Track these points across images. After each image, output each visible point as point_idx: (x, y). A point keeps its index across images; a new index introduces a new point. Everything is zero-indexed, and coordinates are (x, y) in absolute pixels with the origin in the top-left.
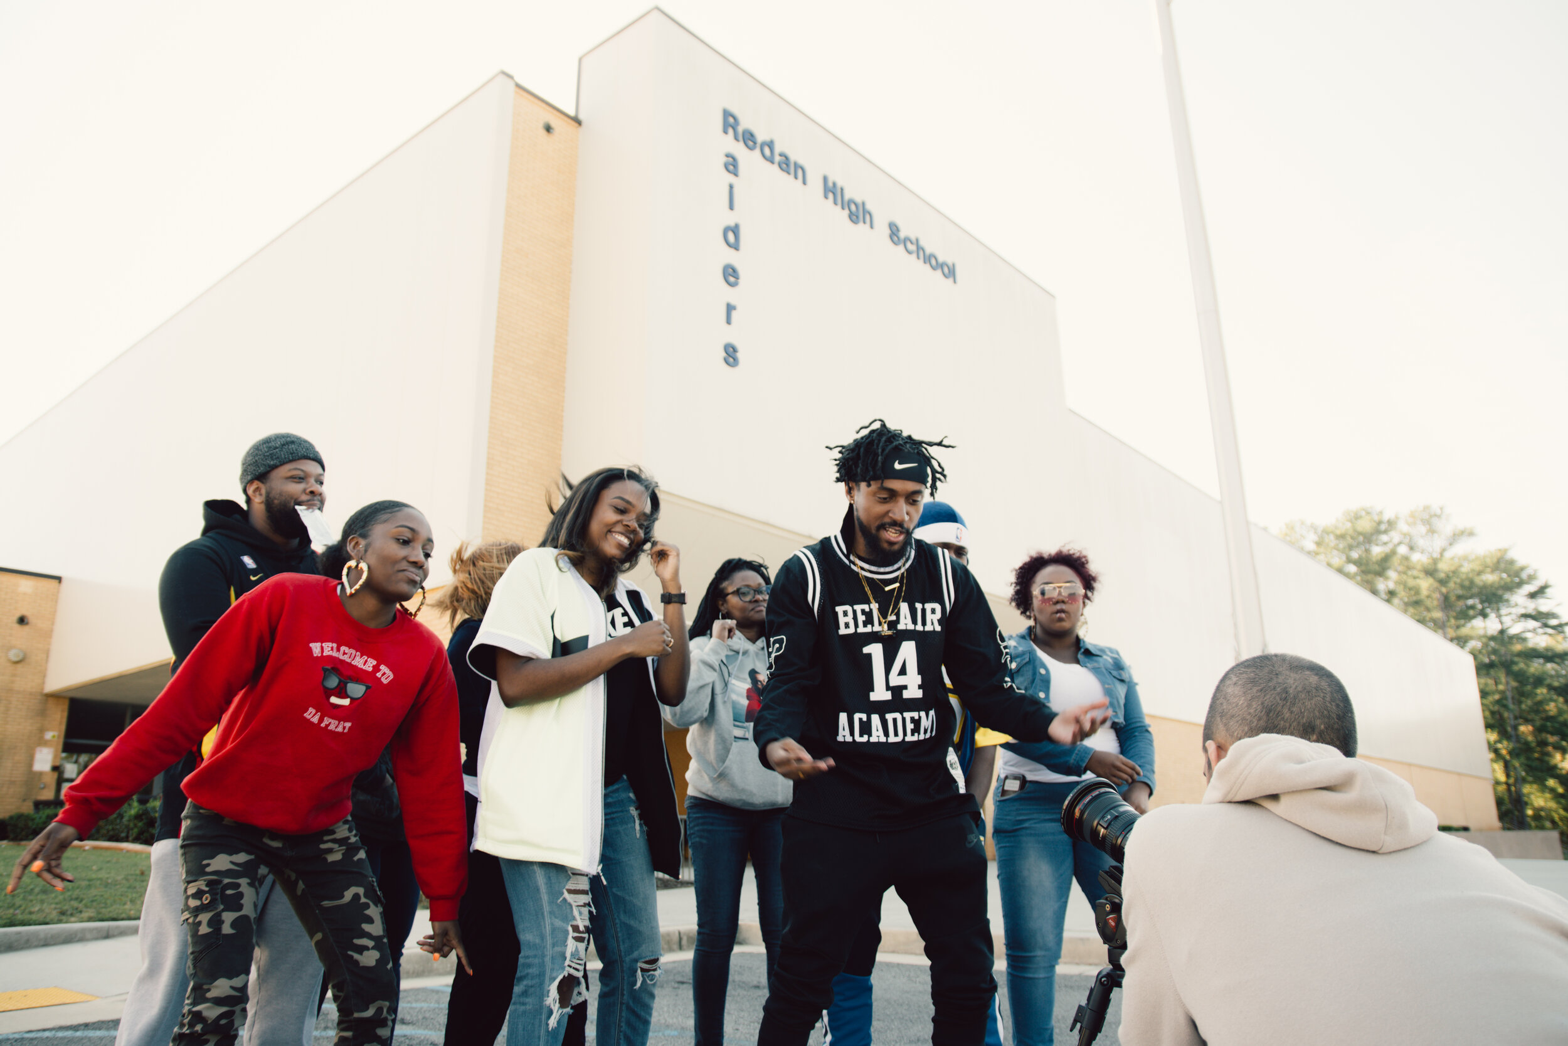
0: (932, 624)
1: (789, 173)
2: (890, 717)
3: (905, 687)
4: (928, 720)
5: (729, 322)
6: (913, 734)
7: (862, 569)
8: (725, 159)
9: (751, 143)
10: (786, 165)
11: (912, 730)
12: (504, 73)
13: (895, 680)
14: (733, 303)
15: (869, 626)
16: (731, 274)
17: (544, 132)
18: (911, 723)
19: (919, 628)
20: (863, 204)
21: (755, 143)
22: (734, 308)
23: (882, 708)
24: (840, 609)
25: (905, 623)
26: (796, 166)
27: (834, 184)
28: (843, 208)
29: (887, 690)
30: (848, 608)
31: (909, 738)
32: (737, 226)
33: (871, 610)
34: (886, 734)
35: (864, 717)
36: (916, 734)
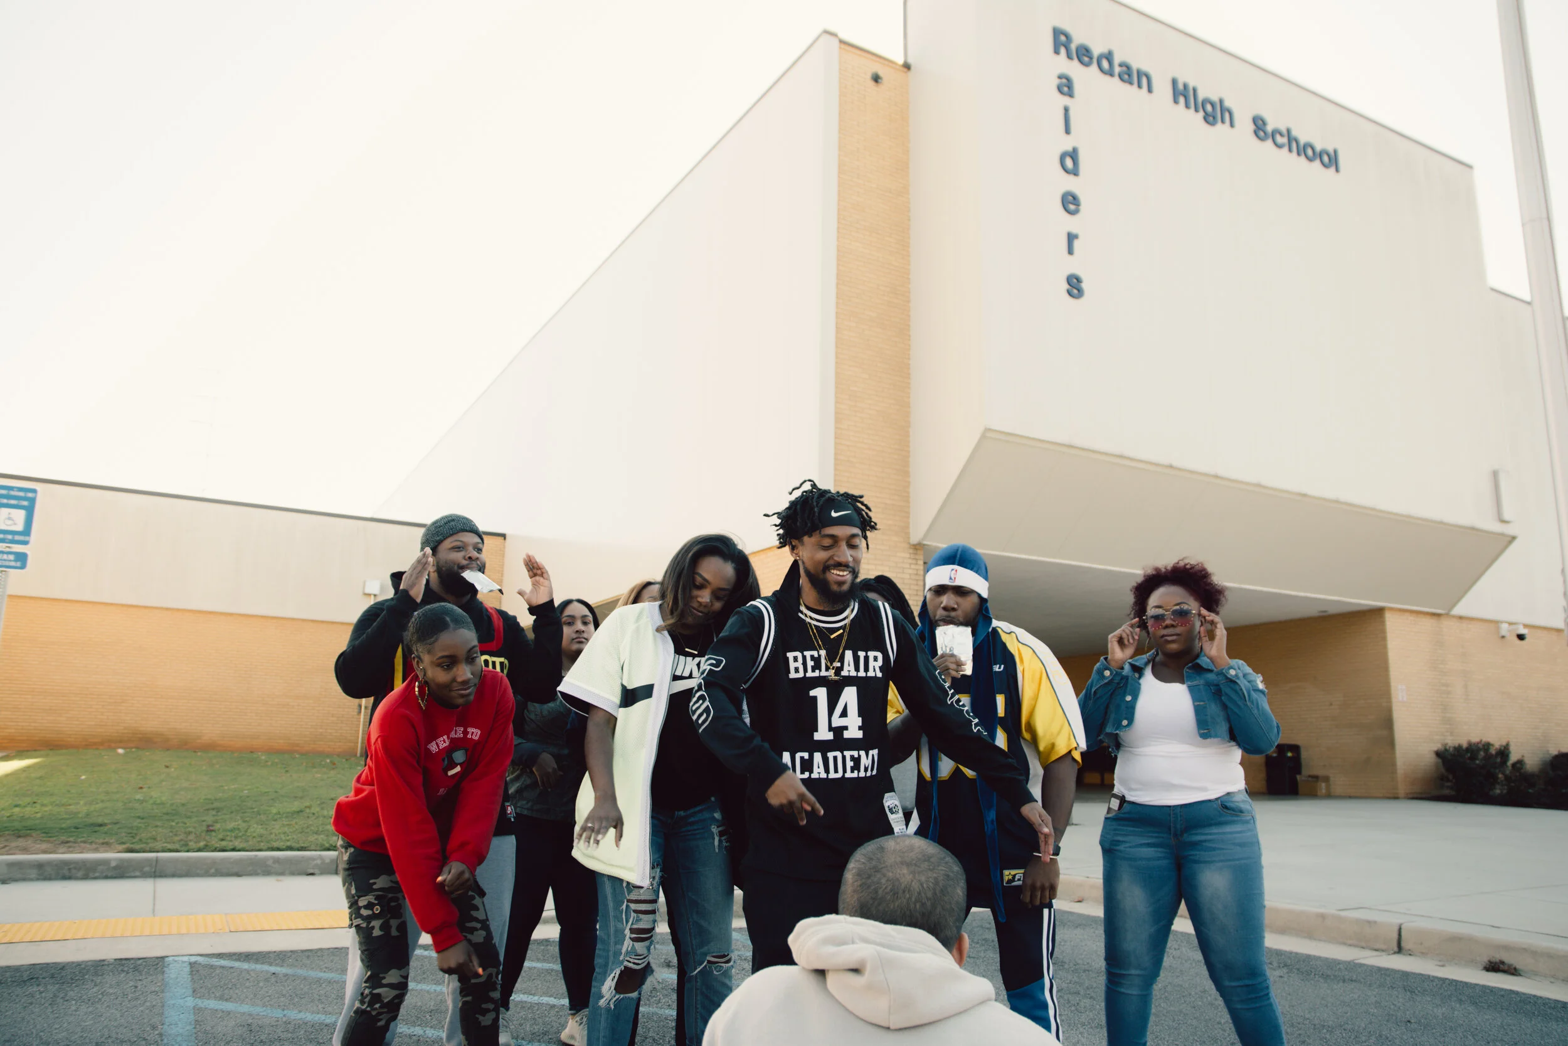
0: (874, 670)
1: (1131, 83)
2: (831, 755)
3: (846, 728)
4: (868, 759)
5: (1070, 251)
6: (852, 771)
7: (811, 618)
8: (1057, 81)
9: (1086, 59)
10: (1130, 75)
11: (851, 767)
12: (826, 32)
13: (837, 722)
14: (1074, 231)
15: (817, 671)
16: (1070, 203)
17: (872, 83)
18: (851, 761)
19: (862, 674)
20: (1221, 101)
21: (1091, 58)
22: (1076, 237)
23: (824, 747)
24: (790, 655)
25: (849, 670)
26: (1140, 73)
27: (1185, 86)
28: (1196, 110)
29: (830, 731)
30: (798, 654)
31: (849, 775)
32: (1075, 150)
33: (820, 656)
34: (827, 771)
35: (806, 755)
36: (856, 772)
